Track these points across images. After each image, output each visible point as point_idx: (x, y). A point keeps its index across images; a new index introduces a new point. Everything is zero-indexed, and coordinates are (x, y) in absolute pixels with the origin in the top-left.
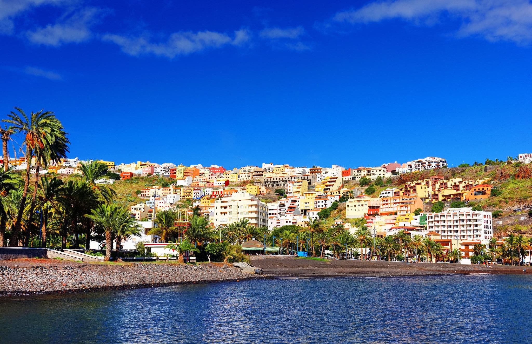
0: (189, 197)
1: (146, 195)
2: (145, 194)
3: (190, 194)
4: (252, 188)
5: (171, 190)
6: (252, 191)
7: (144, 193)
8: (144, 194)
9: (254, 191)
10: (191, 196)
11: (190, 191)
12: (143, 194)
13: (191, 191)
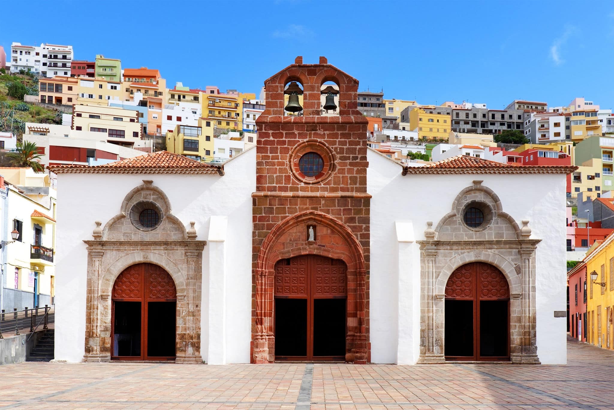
0: (228, 124)
1: (59, 100)
2: (58, 95)
3: (233, 114)
4: (435, 121)
5: (161, 94)
6: (435, 130)
7: (51, 90)
8: (54, 95)
9: (441, 131)
10: (236, 124)
11: (233, 105)
12: (47, 94)
13: (237, 105)
